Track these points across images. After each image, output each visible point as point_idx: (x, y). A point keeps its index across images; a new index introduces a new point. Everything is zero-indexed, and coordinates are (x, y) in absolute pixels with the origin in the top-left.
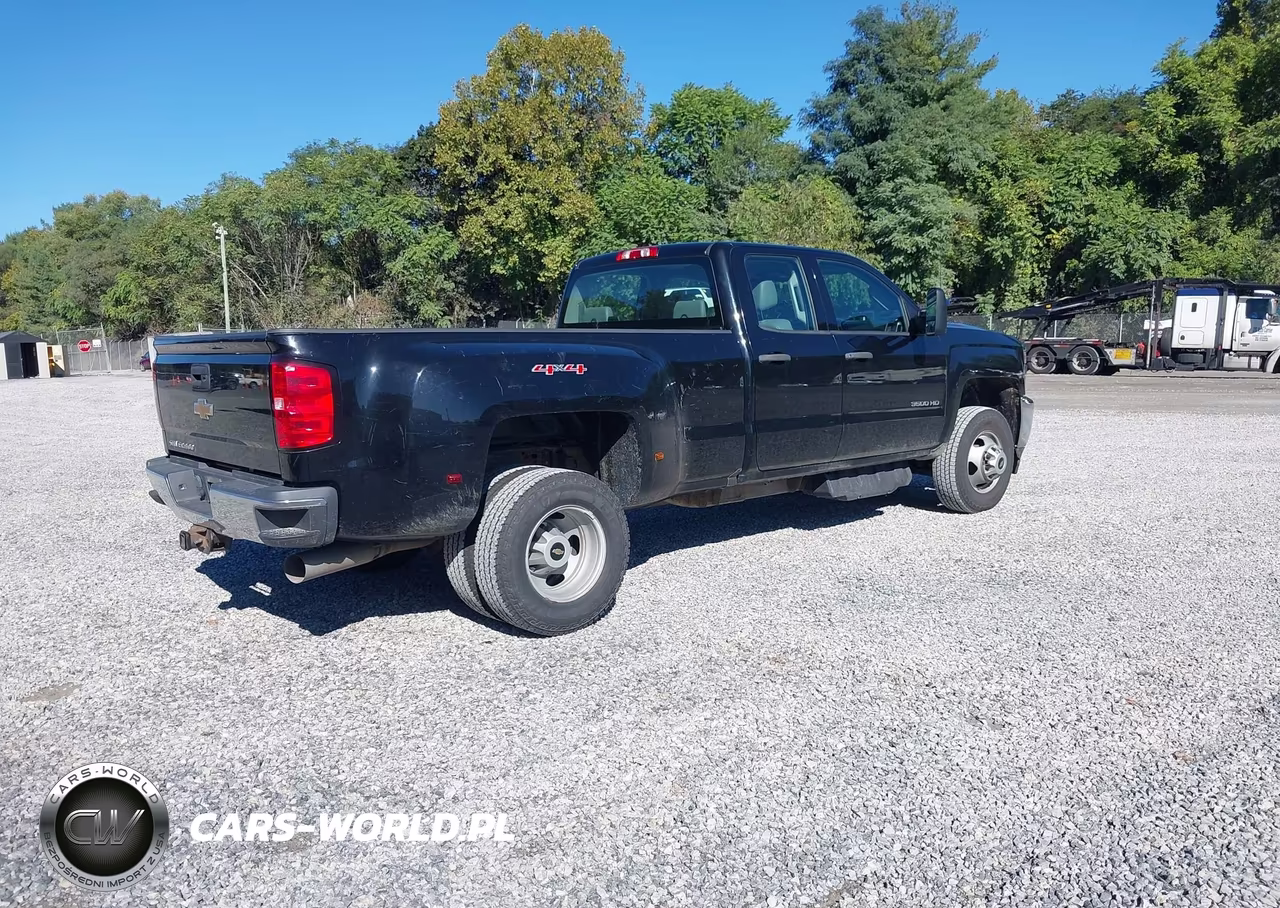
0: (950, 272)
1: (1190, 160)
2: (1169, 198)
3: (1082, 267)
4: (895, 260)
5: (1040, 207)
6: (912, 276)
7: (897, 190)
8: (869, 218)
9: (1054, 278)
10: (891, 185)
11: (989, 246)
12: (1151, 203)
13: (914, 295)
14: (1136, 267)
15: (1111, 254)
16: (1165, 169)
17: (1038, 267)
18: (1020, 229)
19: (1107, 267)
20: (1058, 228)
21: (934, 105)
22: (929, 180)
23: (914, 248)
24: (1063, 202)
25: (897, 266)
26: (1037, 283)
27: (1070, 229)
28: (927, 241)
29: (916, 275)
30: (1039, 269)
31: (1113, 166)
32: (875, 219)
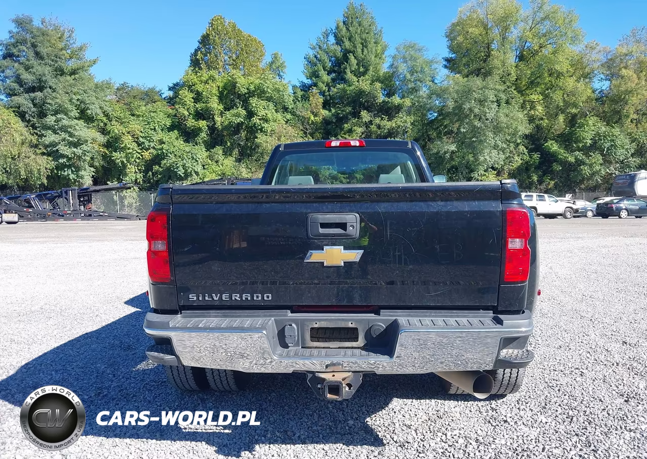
0: (92, 169)
1: (203, 124)
2: (194, 140)
3: (161, 169)
4: (61, 161)
5: (137, 138)
6: (72, 170)
7: (58, 121)
8: (42, 136)
9: (146, 174)
10: (54, 118)
11: (113, 157)
12: (186, 141)
13: (73, 181)
14: (189, 171)
15: (176, 164)
16: (192, 126)
17: (138, 169)
18: (129, 149)
19: (175, 170)
20: (147, 150)
21: (68, 78)
22: (76, 118)
23: (73, 155)
24: (148, 137)
25: (62, 164)
26: (138, 177)
27: (152, 150)
28: (80, 151)
29: (74, 170)
30: (138, 170)
31: (168, 123)
32: (45, 136)
